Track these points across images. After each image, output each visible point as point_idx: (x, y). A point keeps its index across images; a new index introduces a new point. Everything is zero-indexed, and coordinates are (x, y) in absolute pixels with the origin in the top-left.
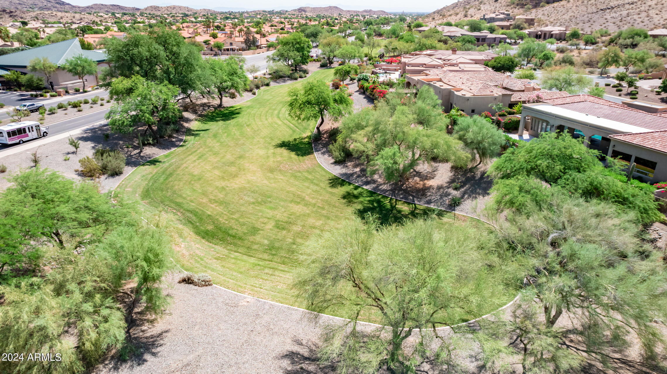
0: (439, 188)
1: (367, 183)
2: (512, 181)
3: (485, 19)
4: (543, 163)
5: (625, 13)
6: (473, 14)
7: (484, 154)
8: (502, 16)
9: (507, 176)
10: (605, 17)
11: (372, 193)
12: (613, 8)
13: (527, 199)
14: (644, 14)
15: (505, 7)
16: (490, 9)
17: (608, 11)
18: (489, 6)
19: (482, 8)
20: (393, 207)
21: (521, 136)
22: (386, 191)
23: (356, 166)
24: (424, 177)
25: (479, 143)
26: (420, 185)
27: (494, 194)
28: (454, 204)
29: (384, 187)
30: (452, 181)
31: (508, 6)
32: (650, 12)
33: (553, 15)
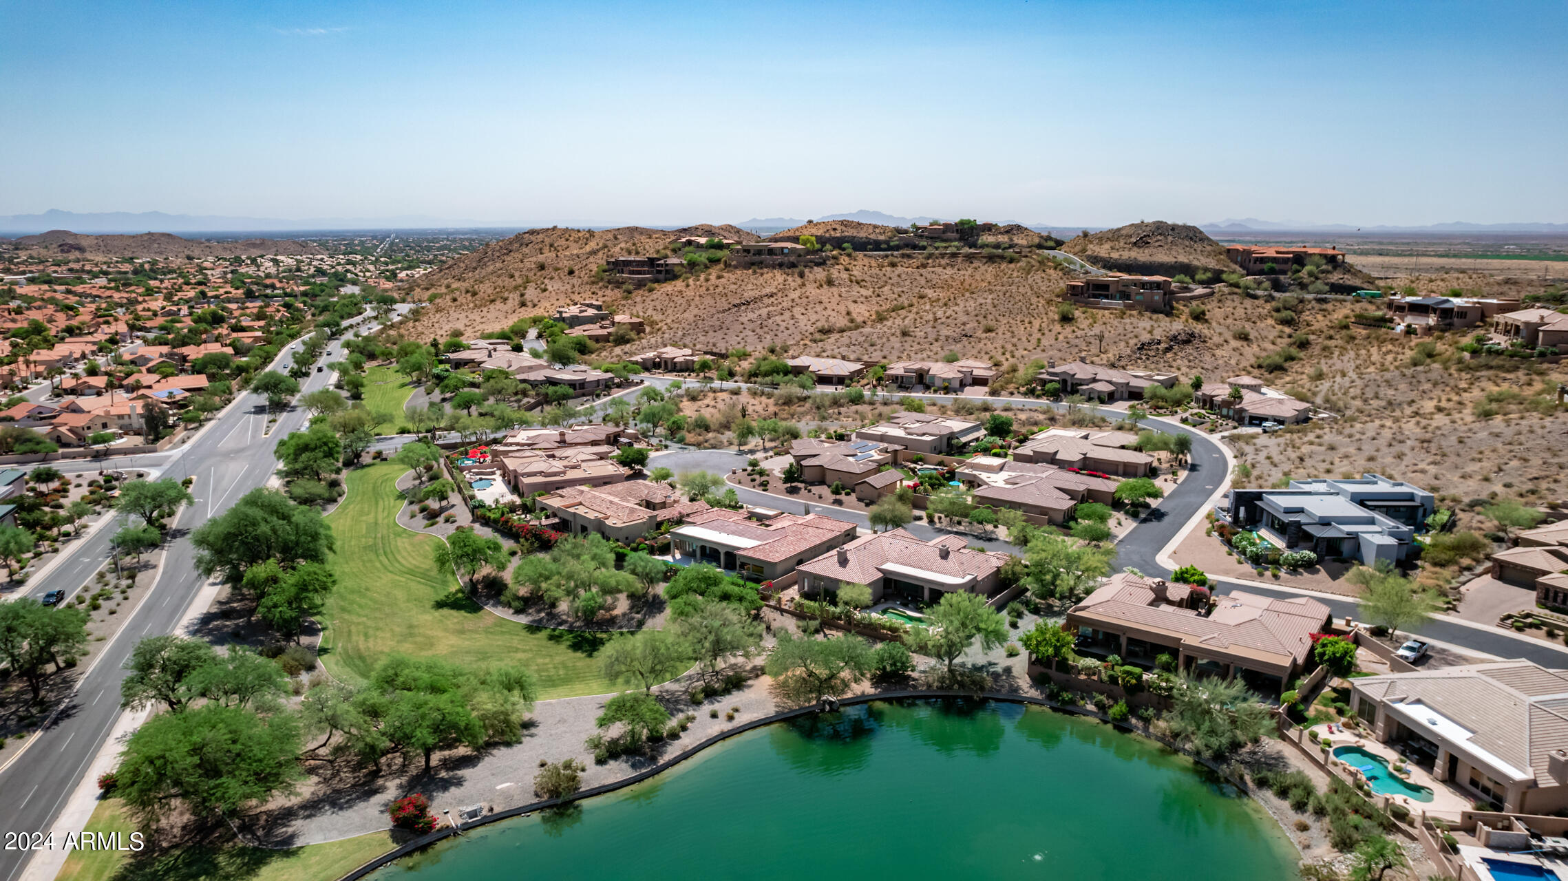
0: (624, 615)
1: (560, 624)
2: (678, 600)
3: (563, 320)
4: (694, 585)
5: (764, 312)
6: (536, 301)
7: (652, 581)
8: (591, 312)
9: (674, 597)
10: (741, 319)
11: (570, 631)
12: (748, 303)
13: (690, 609)
14: (787, 314)
15: (588, 287)
16: (563, 289)
17: (743, 308)
18: (560, 284)
19: (549, 288)
20: (595, 638)
21: (674, 557)
22: (580, 627)
23: (539, 611)
24: (609, 609)
25: (647, 574)
26: (608, 616)
27: (668, 611)
28: (640, 624)
29: (578, 624)
30: (632, 608)
31: (593, 283)
32: (795, 310)
33: (670, 311)
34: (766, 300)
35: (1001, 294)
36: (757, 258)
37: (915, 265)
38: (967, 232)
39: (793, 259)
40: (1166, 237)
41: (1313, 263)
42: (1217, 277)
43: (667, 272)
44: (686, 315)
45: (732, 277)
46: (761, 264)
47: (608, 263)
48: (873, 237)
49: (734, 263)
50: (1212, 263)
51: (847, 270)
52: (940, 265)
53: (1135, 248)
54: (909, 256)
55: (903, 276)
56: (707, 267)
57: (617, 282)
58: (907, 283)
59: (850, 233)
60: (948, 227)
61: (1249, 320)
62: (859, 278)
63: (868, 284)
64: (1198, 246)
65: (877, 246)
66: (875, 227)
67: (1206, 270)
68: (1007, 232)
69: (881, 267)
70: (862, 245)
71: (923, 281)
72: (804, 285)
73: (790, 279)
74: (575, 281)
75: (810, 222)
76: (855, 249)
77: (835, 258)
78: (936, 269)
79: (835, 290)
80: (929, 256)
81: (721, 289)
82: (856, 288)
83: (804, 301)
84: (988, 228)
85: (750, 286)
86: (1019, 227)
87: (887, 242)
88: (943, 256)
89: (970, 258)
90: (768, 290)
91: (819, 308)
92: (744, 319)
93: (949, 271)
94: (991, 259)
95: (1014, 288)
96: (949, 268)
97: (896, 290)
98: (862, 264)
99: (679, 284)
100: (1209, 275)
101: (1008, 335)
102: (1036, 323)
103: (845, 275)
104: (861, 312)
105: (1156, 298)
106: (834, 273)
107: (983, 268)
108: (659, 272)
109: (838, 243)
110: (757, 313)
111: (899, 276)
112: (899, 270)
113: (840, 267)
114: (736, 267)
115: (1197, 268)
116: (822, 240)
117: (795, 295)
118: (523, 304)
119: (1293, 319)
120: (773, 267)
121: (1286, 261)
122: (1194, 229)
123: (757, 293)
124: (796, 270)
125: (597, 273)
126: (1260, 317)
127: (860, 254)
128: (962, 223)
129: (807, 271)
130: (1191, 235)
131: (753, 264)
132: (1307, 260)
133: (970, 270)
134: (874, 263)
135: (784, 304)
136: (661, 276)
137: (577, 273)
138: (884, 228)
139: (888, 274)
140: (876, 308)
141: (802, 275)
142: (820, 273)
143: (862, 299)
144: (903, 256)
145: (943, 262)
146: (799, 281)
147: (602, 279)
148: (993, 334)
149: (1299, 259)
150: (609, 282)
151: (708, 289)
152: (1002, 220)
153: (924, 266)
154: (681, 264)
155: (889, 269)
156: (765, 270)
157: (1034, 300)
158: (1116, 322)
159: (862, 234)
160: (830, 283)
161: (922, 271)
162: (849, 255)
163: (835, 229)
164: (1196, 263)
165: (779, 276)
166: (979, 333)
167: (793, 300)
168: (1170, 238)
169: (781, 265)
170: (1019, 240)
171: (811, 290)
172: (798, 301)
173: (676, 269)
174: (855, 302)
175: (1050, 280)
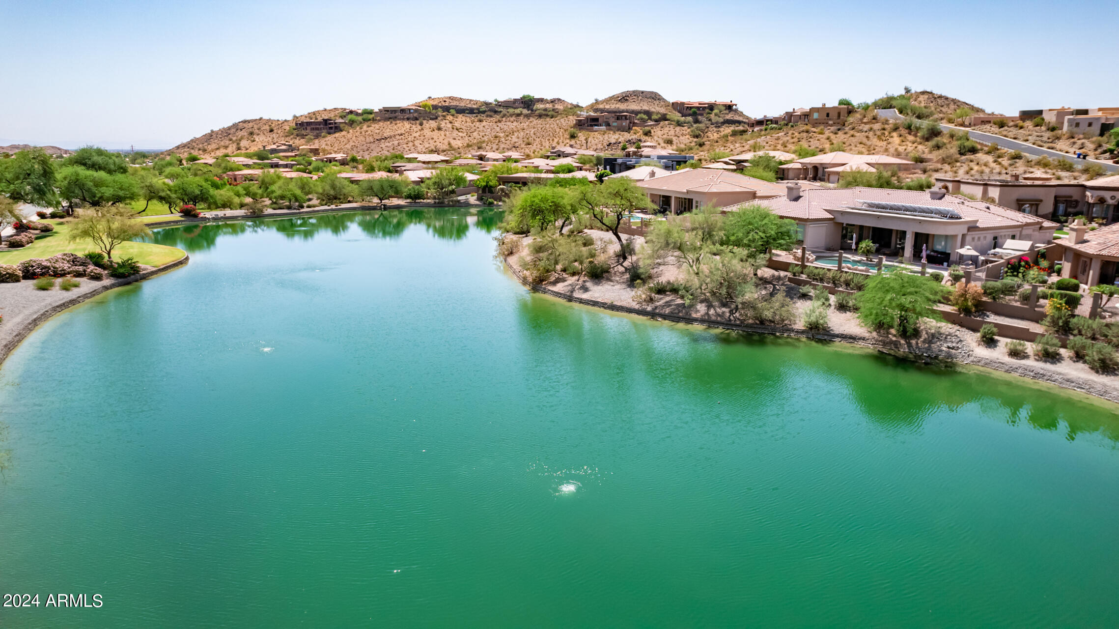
34: (398, 137)
35: (540, 129)
36: (393, 115)
37: (494, 121)
38: (528, 103)
39: (416, 115)
40: (638, 97)
41: (718, 109)
42: (664, 118)
43: (336, 128)
44: (346, 146)
45: (377, 126)
46: (395, 118)
47: (296, 124)
48: (469, 106)
49: (379, 118)
50: (663, 110)
51: (451, 123)
52: (509, 121)
53: (620, 103)
54: (491, 116)
55: (486, 127)
56: (361, 123)
57: (303, 135)
58: (489, 130)
59: (454, 103)
60: (515, 101)
61: (675, 136)
62: (459, 128)
63: (464, 131)
64: (657, 102)
65: (471, 111)
66: (471, 100)
67: (658, 113)
68: (552, 102)
69: (473, 122)
70: (461, 111)
71: (498, 129)
72: (422, 129)
73: (414, 126)
74: (274, 135)
75: (430, 98)
76: (457, 113)
77: (444, 116)
78: (508, 123)
79: (442, 133)
80: (504, 116)
81: (369, 132)
82: (456, 132)
83: (422, 138)
84: (541, 100)
85: (388, 130)
86: (559, 100)
87: (478, 109)
88: (511, 115)
89: (527, 116)
90: (399, 132)
91: (431, 141)
92: (383, 146)
93: (515, 124)
94: (540, 116)
95: (548, 126)
96: (515, 122)
97: (481, 134)
98: (461, 120)
99: (344, 133)
100: (660, 116)
101: (539, 146)
102: (556, 140)
103: (450, 126)
104: (457, 143)
105: (624, 124)
106: (443, 124)
107: (535, 122)
108: (331, 128)
109: (447, 109)
110: (391, 143)
111: (484, 127)
112: (484, 123)
113: (447, 121)
114: (379, 121)
115: (653, 112)
116: (435, 107)
117: (417, 135)
118: (239, 149)
119: (700, 135)
120: (403, 119)
121: (704, 108)
122: (656, 94)
123: (392, 134)
124: (418, 122)
125: (289, 131)
126: (683, 135)
127: (460, 116)
128: (524, 97)
129: (425, 122)
130: (654, 97)
131: (390, 118)
132: (716, 107)
133: (527, 123)
134: (468, 120)
135: (409, 139)
136: (332, 131)
137: (275, 131)
138: (477, 102)
139: (477, 126)
140: (467, 142)
141: (421, 124)
142: (433, 124)
143: (460, 138)
144: (487, 116)
145: (512, 119)
146: (419, 127)
147: (292, 134)
148: (531, 146)
149: (711, 107)
150: (297, 135)
151: (361, 133)
152: (549, 97)
153: (500, 121)
154: (345, 123)
155: (478, 123)
156: (398, 122)
157: (558, 130)
158: (600, 137)
159: (462, 104)
160: (439, 129)
161: (499, 124)
162: (453, 115)
163: (445, 101)
164: (653, 110)
165: (407, 125)
166: (523, 146)
167: (415, 137)
168: (640, 98)
169: (408, 119)
170: (559, 107)
171: (427, 133)
172: (419, 138)
173: (341, 126)
174: (455, 139)
175: (569, 121)
